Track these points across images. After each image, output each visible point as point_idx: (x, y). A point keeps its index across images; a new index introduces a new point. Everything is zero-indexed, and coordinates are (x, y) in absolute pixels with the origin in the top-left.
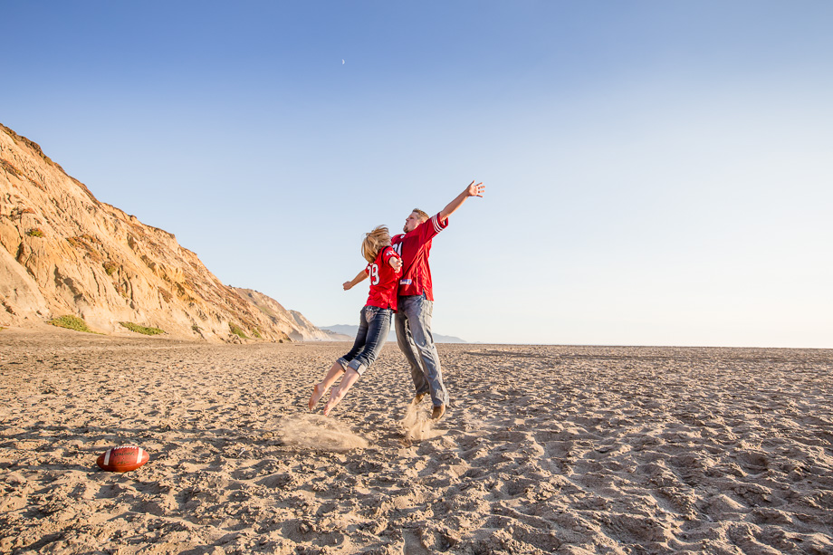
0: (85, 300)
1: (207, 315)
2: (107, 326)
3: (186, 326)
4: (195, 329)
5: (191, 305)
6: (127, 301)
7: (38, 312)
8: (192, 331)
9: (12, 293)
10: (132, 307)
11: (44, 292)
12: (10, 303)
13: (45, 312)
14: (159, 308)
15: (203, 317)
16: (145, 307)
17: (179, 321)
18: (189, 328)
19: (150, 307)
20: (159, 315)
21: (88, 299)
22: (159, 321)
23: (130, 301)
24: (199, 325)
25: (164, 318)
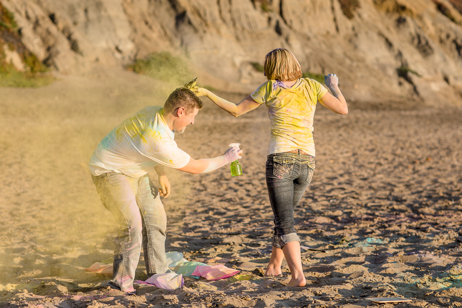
0: (190, 23)
1: (435, 45)
2: (228, 71)
3: (383, 68)
4: (403, 73)
5: (401, 21)
6: (270, 19)
7: (117, 49)
8: (395, 79)
9: (81, 17)
10: (278, 30)
11: (130, 11)
12: (77, 35)
13: (128, 47)
14: (333, 31)
15: (424, 49)
16: (306, 30)
17: (370, 58)
18: (391, 72)
19: (315, 30)
20: (330, 47)
21: (195, 20)
22: (327, 58)
23: (276, 17)
24: (412, 67)
25: (338, 51)
